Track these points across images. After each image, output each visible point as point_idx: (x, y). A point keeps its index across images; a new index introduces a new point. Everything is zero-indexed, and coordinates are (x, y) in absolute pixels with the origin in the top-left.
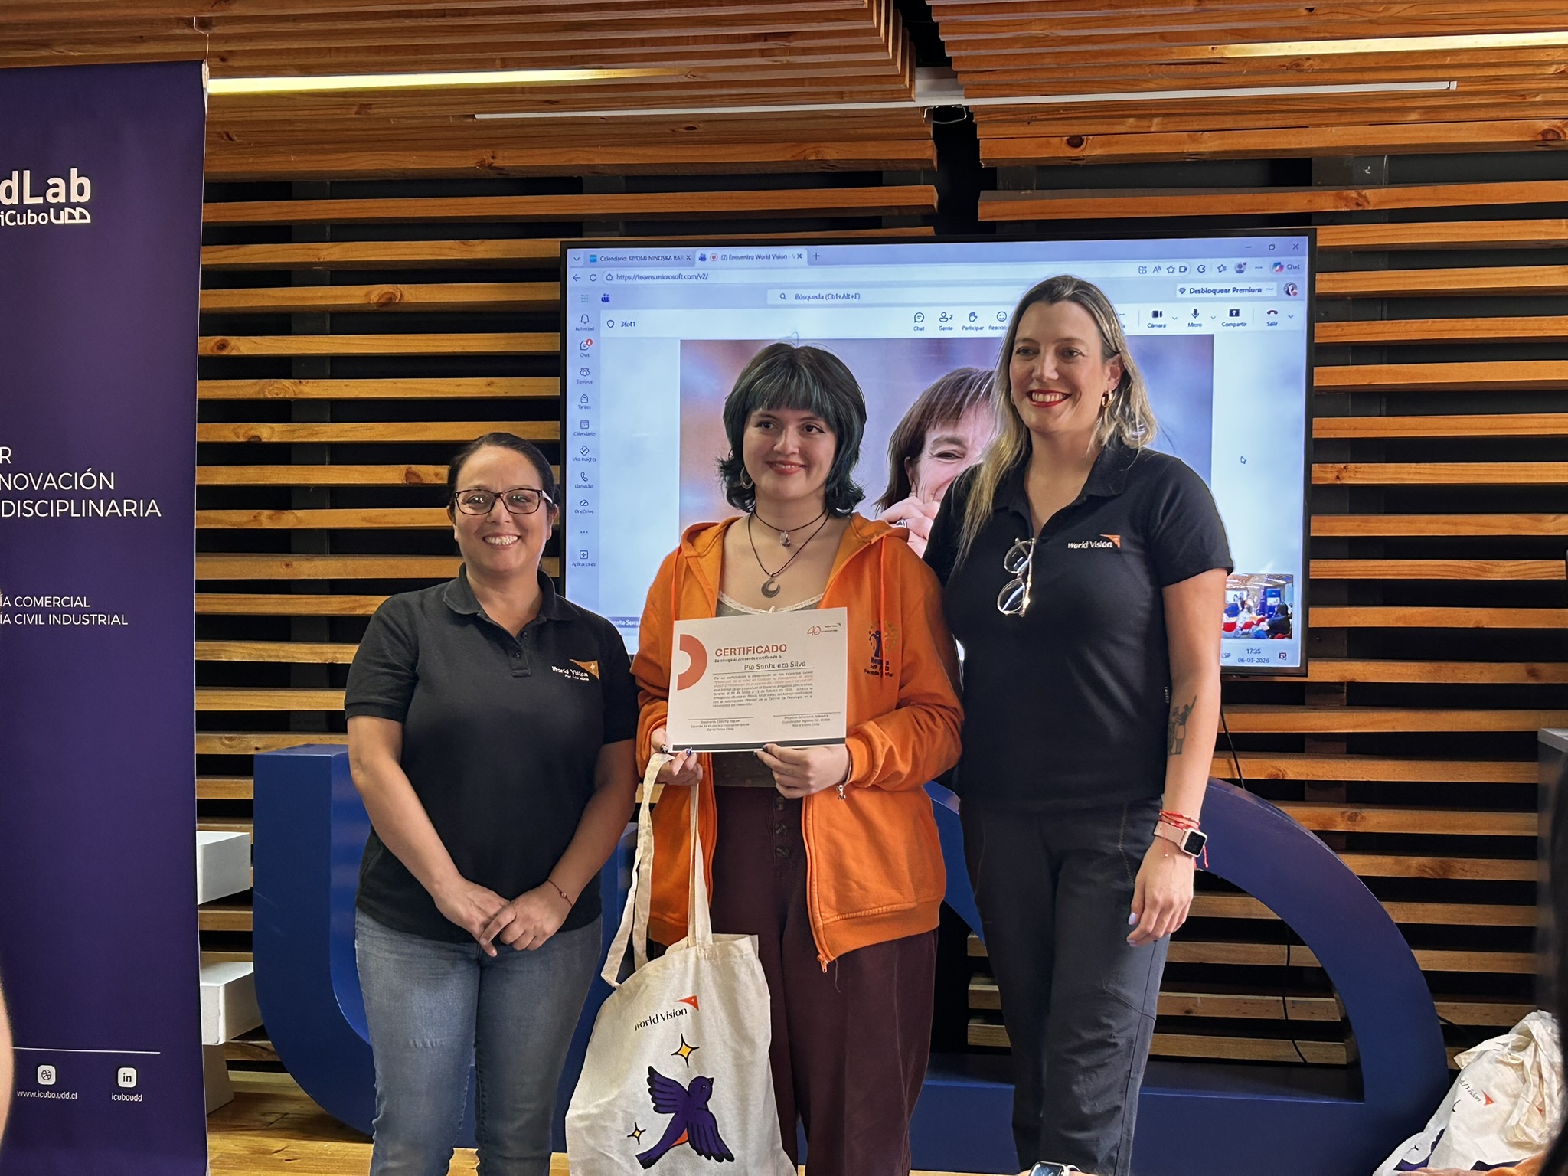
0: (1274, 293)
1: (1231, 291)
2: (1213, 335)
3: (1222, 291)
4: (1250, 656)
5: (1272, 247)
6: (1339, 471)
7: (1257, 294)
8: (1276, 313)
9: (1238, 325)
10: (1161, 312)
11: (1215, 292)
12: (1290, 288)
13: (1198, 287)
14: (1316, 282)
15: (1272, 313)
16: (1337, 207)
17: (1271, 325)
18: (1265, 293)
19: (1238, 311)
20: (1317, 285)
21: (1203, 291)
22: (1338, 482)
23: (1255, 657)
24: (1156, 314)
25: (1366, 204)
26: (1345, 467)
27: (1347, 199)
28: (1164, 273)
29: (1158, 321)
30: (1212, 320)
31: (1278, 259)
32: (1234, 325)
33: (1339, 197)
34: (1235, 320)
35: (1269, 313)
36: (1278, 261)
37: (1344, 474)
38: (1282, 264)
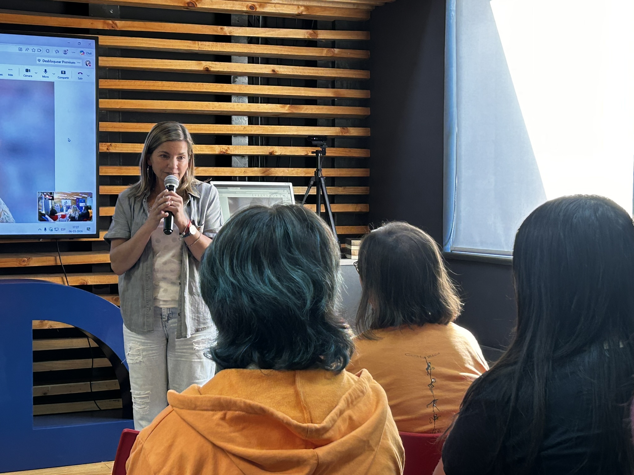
0: (80, 65)
1: (62, 62)
2: (54, 82)
3: (57, 62)
4: (74, 229)
5: (79, 44)
6: (108, 146)
7: (73, 65)
8: (82, 74)
9: (65, 78)
10: (30, 70)
11: (54, 62)
12: (88, 63)
13: (46, 59)
14: (99, 61)
15: (80, 74)
16: (103, 27)
17: (80, 79)
18: (76, 64)
19: (65, 71)
20: (100, 62)
21: (48, 61)
22: (108, 151)
23: (76, 230)
24: (27, 70)
25: (116, 27)
26: (111, 145)
27: (108, 24)
28: (30, 51)
29: (28, 74)
30: (53, 75)
31: (82, 49)
32: (63, 78)
33: (105, 23)
34: (63, 76)
35: (79, 73)
36: (82, 50)
37: (110, 148)
38: (84, 51)
